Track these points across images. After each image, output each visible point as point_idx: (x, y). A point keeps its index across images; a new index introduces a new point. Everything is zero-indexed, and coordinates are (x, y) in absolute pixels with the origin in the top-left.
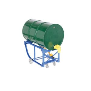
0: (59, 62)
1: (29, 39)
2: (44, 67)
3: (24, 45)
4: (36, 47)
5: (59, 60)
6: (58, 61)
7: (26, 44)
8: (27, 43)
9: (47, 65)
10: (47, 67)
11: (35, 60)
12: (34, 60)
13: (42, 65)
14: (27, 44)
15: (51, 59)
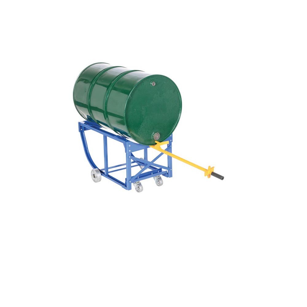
0: (171, 176)
1: (89, 115)
2: (130, 189)
3: (79, 134)
4: (108, 138)
5: (171, 172)
6: (168, 174)
7: (82, 129)
8: (87, 126)
9: (140, 184)
10: (139, 189)
11: (108, 172)
12: (105, 173)
13: (124, 185)
14: (85, 129)
15: (148, 170)
